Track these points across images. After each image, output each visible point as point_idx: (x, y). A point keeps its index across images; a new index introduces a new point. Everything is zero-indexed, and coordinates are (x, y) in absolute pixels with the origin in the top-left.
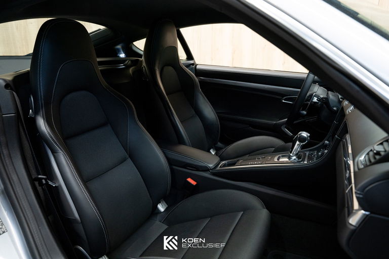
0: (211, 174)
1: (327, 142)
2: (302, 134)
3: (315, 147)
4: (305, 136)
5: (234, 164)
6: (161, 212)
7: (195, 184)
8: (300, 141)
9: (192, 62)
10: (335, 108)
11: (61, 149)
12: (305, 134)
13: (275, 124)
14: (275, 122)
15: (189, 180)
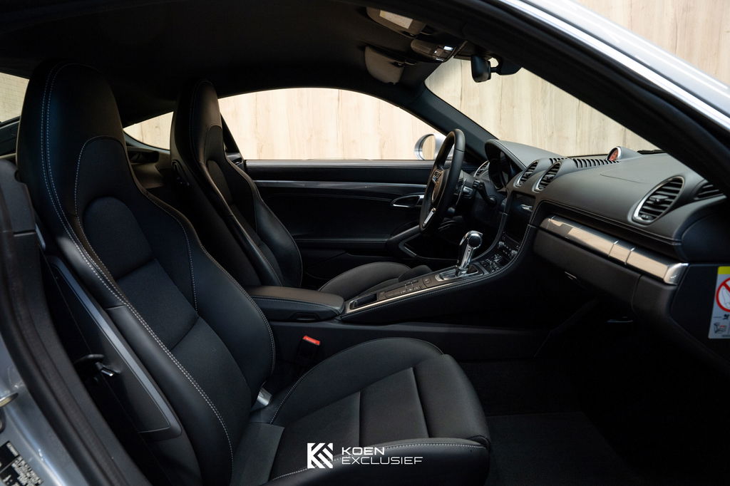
0: (339, 323)
1: (501, 243)
2: (472, 235)
3: (483, 254)
4: (477, 235)
5: (374, 299)
6: (265, 407)
7: (318, 344)
8: (472, 245)
9: (237, 156)
10: (492, 199)
11: (121, 297)
12: (475, 234)
13: (387, 242)
14: (386, 240)
15: (307, 339)
